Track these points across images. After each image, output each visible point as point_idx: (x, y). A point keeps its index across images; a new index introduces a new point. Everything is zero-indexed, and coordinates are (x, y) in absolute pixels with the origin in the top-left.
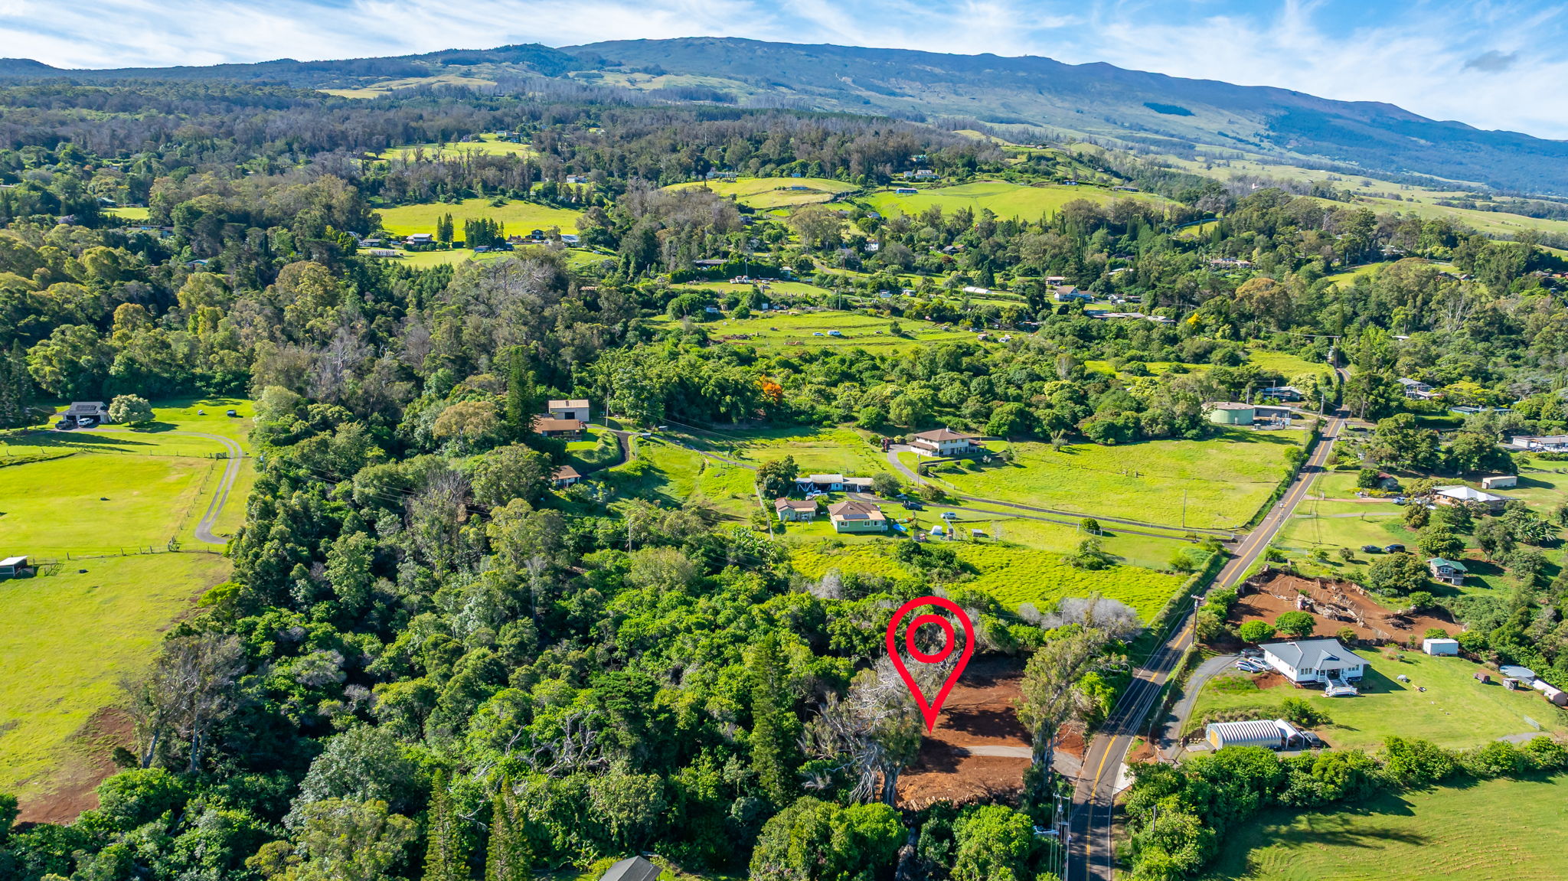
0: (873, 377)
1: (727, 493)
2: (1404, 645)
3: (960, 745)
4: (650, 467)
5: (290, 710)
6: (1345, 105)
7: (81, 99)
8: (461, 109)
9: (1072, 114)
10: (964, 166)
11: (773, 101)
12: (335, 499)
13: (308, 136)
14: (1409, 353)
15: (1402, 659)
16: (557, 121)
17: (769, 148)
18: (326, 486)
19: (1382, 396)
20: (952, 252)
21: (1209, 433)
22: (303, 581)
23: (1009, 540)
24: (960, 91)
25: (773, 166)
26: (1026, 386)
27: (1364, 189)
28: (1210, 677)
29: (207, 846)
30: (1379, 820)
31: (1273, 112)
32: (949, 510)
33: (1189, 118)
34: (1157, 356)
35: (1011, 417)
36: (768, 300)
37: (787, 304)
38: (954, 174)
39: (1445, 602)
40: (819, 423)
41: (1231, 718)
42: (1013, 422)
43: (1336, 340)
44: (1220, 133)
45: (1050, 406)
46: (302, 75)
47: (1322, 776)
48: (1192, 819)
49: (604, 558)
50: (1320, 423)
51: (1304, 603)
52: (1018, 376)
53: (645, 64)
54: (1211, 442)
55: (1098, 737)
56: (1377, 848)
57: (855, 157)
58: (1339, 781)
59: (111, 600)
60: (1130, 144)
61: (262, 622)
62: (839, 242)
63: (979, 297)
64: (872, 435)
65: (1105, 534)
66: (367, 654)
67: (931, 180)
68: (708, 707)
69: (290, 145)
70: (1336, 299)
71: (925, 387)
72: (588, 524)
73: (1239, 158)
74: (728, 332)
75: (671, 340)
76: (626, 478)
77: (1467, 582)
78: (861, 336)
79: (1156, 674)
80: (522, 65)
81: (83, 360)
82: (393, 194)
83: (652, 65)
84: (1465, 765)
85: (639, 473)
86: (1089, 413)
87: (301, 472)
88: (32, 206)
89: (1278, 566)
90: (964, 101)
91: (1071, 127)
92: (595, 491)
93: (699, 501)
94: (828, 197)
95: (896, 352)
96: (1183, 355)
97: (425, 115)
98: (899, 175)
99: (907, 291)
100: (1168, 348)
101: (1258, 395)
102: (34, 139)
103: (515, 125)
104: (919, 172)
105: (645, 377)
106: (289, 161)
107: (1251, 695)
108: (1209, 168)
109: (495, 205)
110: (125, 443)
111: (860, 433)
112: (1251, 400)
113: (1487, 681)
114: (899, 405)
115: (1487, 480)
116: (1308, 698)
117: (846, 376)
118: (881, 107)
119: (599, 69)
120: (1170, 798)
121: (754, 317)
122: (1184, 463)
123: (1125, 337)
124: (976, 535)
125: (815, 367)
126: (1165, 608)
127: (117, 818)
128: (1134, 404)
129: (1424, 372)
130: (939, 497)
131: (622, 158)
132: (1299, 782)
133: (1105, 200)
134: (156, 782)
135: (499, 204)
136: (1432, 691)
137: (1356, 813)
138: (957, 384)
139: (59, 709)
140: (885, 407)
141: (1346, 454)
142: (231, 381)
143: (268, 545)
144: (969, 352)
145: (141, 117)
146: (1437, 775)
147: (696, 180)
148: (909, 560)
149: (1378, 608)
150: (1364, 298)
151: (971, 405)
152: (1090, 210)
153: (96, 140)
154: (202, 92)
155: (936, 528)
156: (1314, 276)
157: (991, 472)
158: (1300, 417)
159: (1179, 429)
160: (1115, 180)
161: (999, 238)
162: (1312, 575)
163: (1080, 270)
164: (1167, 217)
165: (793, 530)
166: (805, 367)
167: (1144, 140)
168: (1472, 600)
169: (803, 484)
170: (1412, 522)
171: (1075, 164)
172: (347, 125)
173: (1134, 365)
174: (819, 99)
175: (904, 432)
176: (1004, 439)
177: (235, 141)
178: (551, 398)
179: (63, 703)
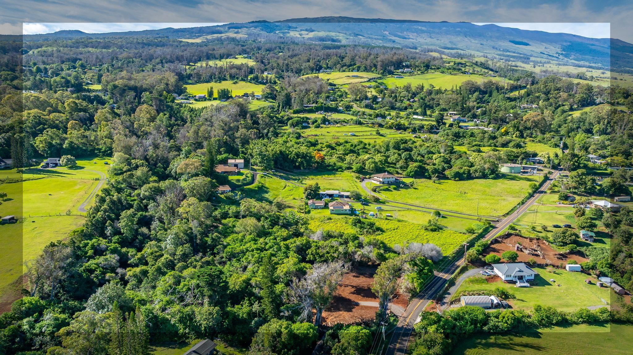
0: (363, 152)
1: (292, 197)
2: (558, 267)
3: (356, 301)
4: (262, 186)
5: (95, 277)
6: (597, 40)
7: (90, 45)
8: (231, 46)
9: (479, 45)
10: (424, 67)
11: (355, 42)
12: (134, 196)
13: (168, 57)
14: (595, 144)
15: (554, 273)
16: (267, 50)
17: (347, 61)
18: (132, 191)
19: (577, 162)
20: (413, 102)
21: (498, 176)
22: (110, 227)
23: (401, 219)
24: (433, 36)
25: (346, 67)
26: (426, 156)
27: (602, 76)
28: (468, 277)
29: (47, 327)
30: (525, 340)
31: (565, 44)
32: (379, 206)
33: (528, 46)
34: (486, 144)
35: (416, 169)
36: (328, 121)
37: (336, 122)
38: (419, 70)
39: (583, 249)
40: (337, 170)
41: (473, 294)
42: (416, 171)
43: (564, 138)
44: (541, 53)
45: (434, 164)
46: (174, 34)
47: (502, 320)
48: (440, 335)
49: (228, 221)
50: (549, 173)
51: (518, 247)
52: (423, 152)
53: (306, 28)
54: (501, 180)
55: (415, 300)
56: (521, 351)
57: (379, 63)
58: (509, 322)
59: (41, 232)
60: (502, 57)
61: (90, 243)
62: (366, 98)
63: (418, 120)
64: (357, 175)
65: (443, 217)
66: (129, 256)
67: (410, 73)
68: (251, 282)
69: (161, 61)
70: (572, 121)
71: (383, 156)
72: (226, 208)
73: (549, 63)
74: (310, 133)
75: (286, 136)
76: (251, 190)
77: (595, 241)
78: (363, 135)
79: (447, 275)
80: (258, 29)
81: (54, 142)
82: (196, 79)
83: (309, 28)
84: (568, 318)
85: (256, 189)
86: (450, 167)
87: (123, 186)
88: (61, 85)
89: (512, 232)
90: (434, 41)
91: (478, 51)
92: (237, 195)
93: (279, 200)
94: (366, 80)
95: (375, 142)
96: (497, 144)
97: (215, 48)
98: (398, 71)
99: (389, 117)
100: (491, 141)
101: (524, 161)
102: (68, 60)
103: (250, 52)
104: (406, 69)
105: (267, 151)
106: (161, 67)
107: (484, 285)
108: (534, 67)
109: (234, 83)
110: (64, 173)
111: (353, 174)
112: (521, 163)
113: (590, 283)
114: (369, 163)
115: (616, 198)
116: (507, 287)
117: (352, 151)
118: (399, 44)
119: (288, 30)
120: (433, 326)
121: (322, 127)
122: (486, 188)
123: (474, 137)
124: (387, 216)
125: (341, 147)
126: (457, 248)
127: (16, 315)
128: (470, 164)
129: (600, 152)
130: (377, 200)
131: (287, 65)
132: (493, 322)
133: (479, 80)
134: (34, 302)
135: (235, 83)
136: (563, 287)
137: (516, 336)
138: (396, 155)
139: (10, 274)
140: (364, 164)
141: (556, 186)
142: (108, 151)
143: (99, 213)
144: (406, 142)
145: (110, 51)
146: (554, 322)
147: (315, 73)
148: (355, 225)
149: (553, 251)
150: (584, 121)
151: (401, 163)
152: (473, 85)
153: (90, 60)
154: (135, 41)
155: (372, 213)
156: (564, 112)
157: (403, 191)
158: (542, 170)
159: (487, 174)
160: (490, 72)
161: (433, 96)
162: (527, 236)
163: (462, 109)
164: (506, 88)
165: (313, 213)
166: (337, 148)
167: (508, 56)
168: (595, 248)
169: (322, 194)
170: (577, 215)
171: (474, 66)
172: (185, 53)
173: (475, 148)
174: (374, 41)
175: (370, 174)
176: (412, 177)
177: (142, 59)
178: (230, 158)
179: (12, 271)
